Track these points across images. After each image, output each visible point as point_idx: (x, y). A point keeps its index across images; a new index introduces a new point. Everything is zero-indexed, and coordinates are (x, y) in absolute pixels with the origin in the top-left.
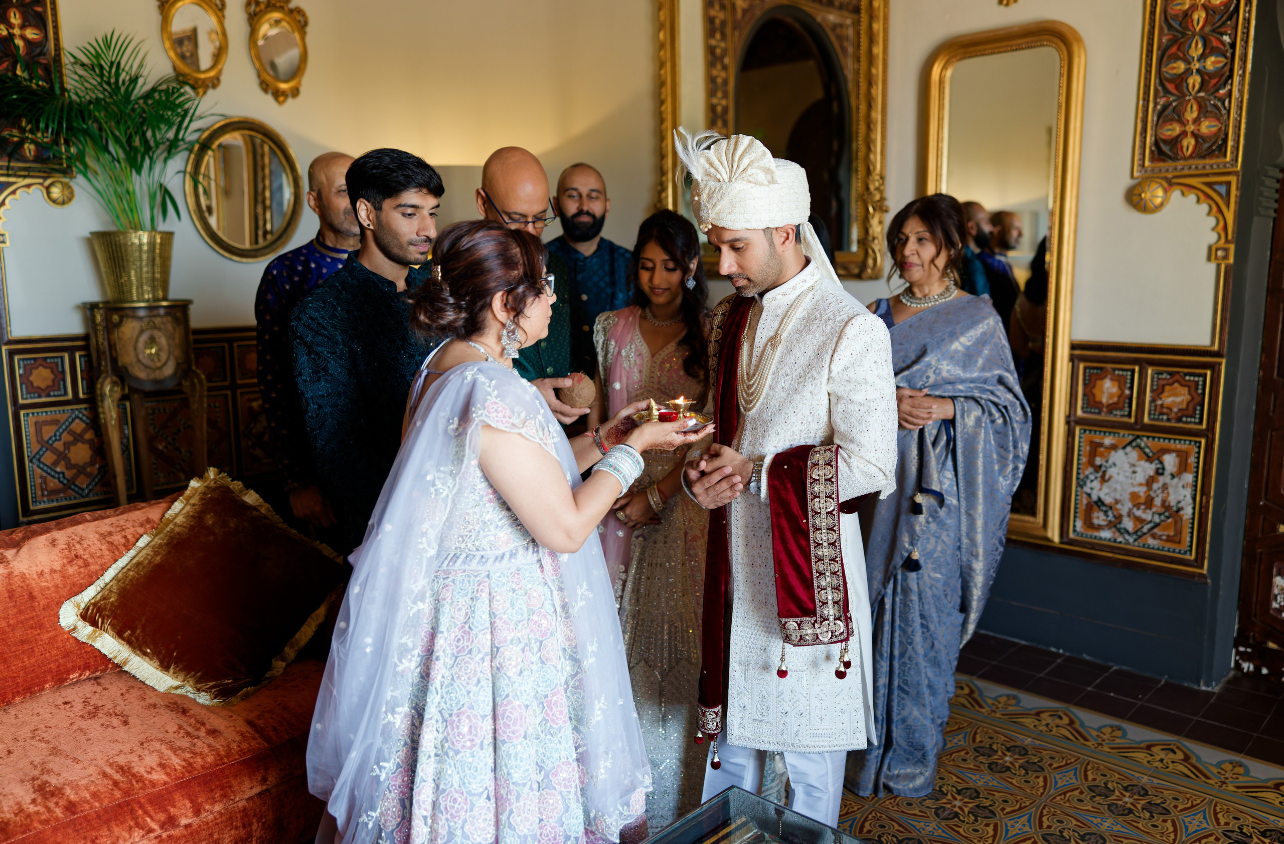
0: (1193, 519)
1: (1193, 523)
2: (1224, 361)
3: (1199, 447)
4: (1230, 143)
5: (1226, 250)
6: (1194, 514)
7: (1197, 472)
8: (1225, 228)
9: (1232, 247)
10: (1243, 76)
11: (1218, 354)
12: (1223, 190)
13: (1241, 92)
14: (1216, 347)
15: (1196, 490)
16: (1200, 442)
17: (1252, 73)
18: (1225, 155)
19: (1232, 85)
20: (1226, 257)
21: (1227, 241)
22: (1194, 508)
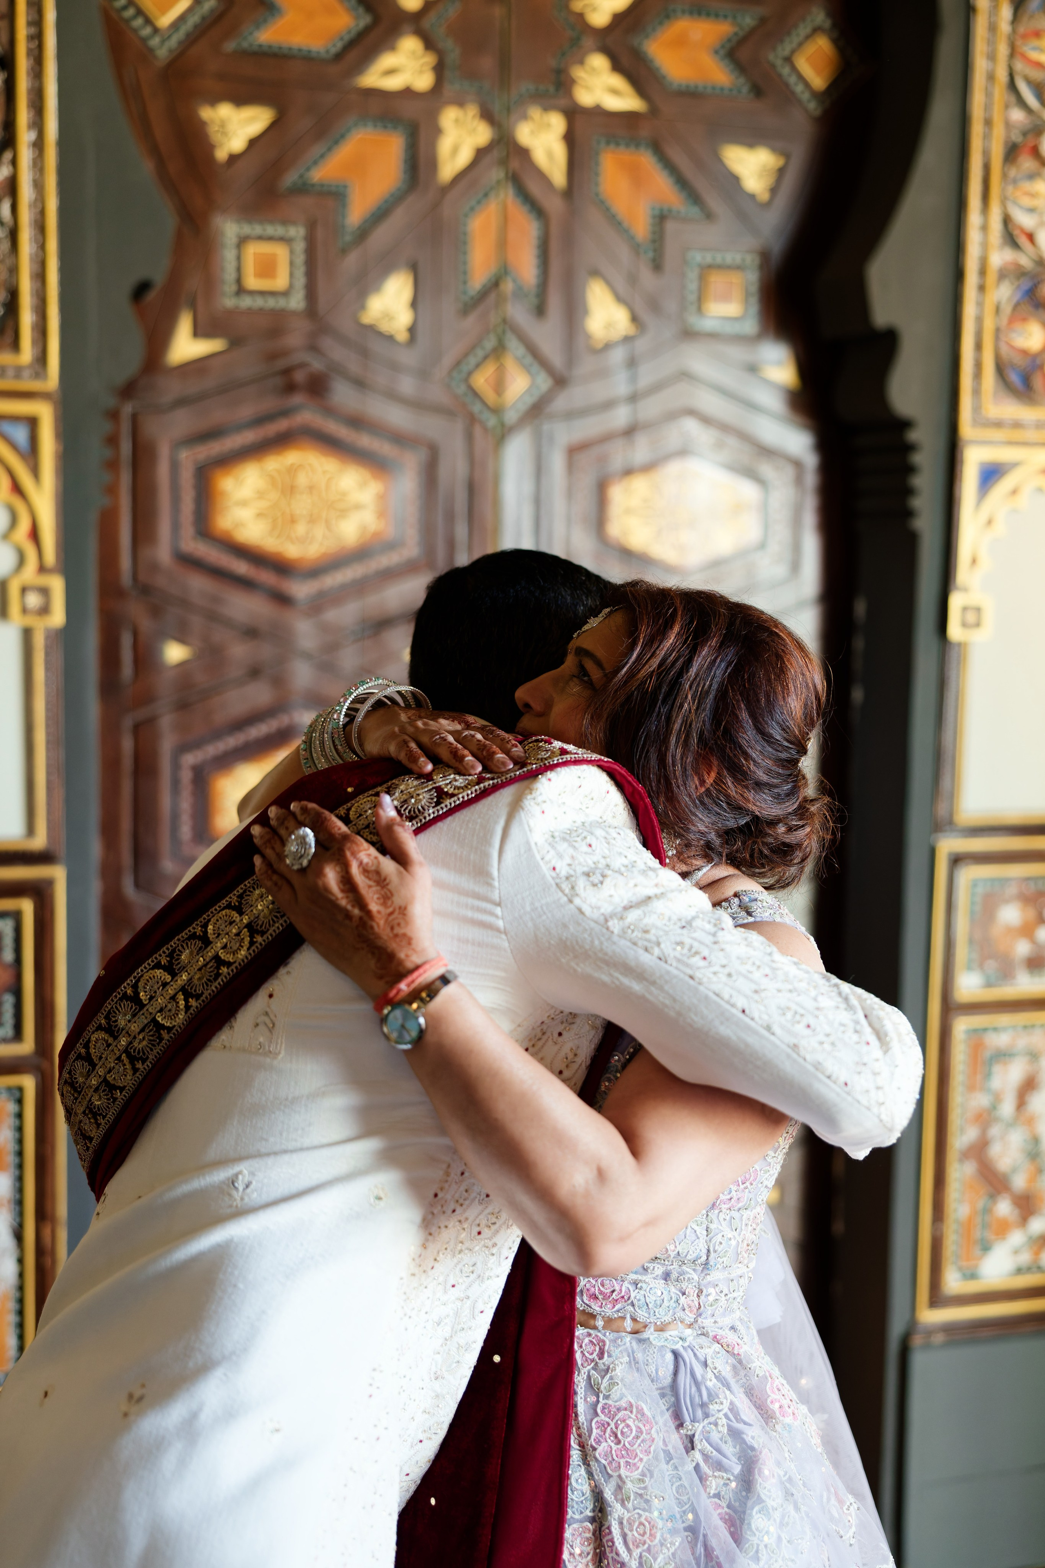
0: (21, 1288)
1: (21, 1301)
2: (58, 874)
3: (20, 1101)
4: (27, 318)
5: (45, 592)
6: (21, 1275)
7: (20, 1166)
8: (34, 534)
9: (57, 585)
10: (39, 145)
11: (43, 858)
12: (20, 434)
13: (39, 186)
14: (39, 842)
15: (21, 1214)
16: (21, 1089)
17: (62, 143)
18: (15, 345)
19: (14, 162)
20: (45, 610)
21: (42, 569)
22: (21, 1261)
